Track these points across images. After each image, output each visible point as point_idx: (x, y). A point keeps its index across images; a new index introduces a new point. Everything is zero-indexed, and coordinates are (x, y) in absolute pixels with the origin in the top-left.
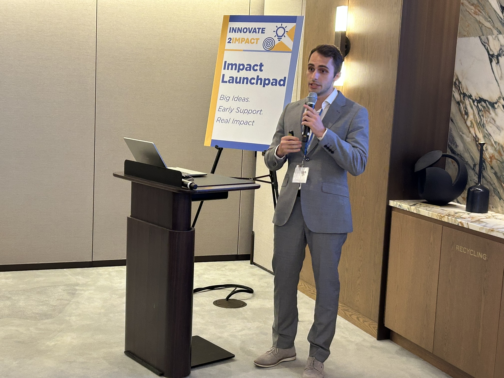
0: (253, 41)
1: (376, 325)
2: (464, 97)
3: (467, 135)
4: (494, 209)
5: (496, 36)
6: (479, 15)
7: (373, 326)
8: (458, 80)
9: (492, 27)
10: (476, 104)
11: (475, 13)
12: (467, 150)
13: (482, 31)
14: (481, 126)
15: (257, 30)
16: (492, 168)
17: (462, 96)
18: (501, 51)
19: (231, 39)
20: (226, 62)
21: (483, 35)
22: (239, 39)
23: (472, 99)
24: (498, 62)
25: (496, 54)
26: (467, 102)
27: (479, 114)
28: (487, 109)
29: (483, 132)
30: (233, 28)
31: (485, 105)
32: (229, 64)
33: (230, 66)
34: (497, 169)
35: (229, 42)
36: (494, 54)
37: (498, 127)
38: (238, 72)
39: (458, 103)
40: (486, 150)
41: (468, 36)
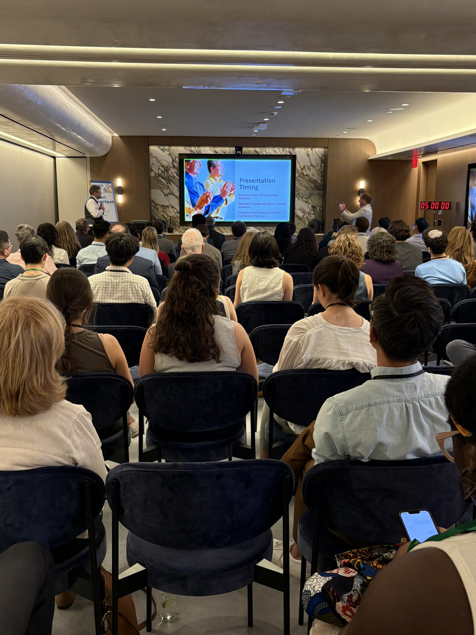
2: (156, 205)
3: (160, 215)
5: (166, 190)
8: (154, 200)
9: (163, 187)
10: (161, 206)
11: (157, 183)
21: (161, 189)
25: (167, 194)
27: (163, 209)
29: (165, 213)
31: (165, 207)
40: (167, 218)
41: (156, 189)
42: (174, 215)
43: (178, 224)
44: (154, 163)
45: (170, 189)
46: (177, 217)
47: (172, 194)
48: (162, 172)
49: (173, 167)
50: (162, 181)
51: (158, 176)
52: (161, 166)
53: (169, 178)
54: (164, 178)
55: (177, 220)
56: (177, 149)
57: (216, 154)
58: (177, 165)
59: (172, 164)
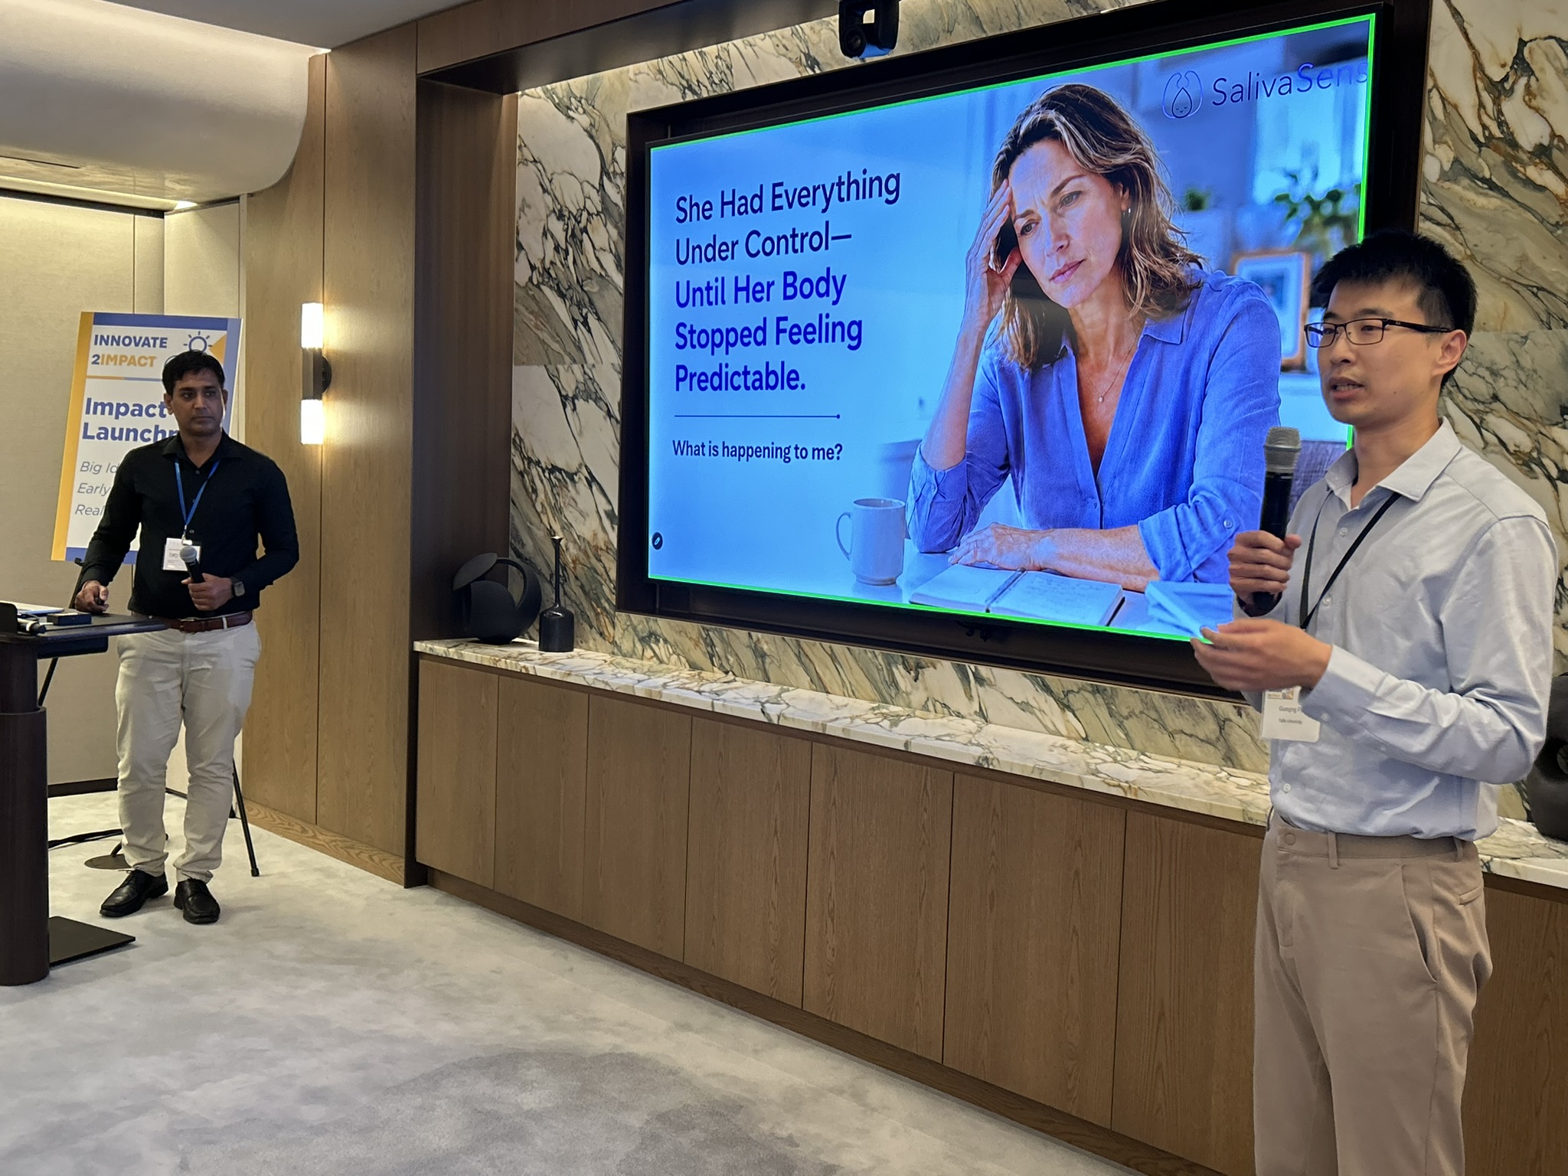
0: (143, 361)
1: (402, 863)
2: (529, 464)
3: (537, 528)
4: (584, 645)
5: (569, 367)
6: (542, 330)
7: (398, 865)
8: (519, 436)
9: (562, 352)
10: (547, 474)
11: (537, 327)
12: (539, 551)
13: (548, 357)
14: (558, 510)
15: (152, 342)
16: (577, 578)
17: (526, 463)
18: (577, 391)
19: (98, 357)
20: (89, 400)
21: (550, 363)
22: (116, 357)
23: (541, 467)
24: (574, 409)
25: (571, 395)
26: (534, 472)
27: (552, 491)
28: (563, 484)
29: (560, 520)
30: (102, 337)
31: (560, 477)
32: (96, 404)
33: (99, 408)
34: (584, 581)
35: (94, 363)
36: (567, 395)
37: (581, 513)
38: (117, 417)
39: (521, 474)
40: (567, 549)
41: (529, 363)
42: (595, 535)
43: (609, 592)
44: (528, 200)
45: (586, 363)
46: (605, 545)
47: (594, 396)
48: (558, 252)
49: (602, 212)
50: (554, 308)
51: (541, 281)
52: (554, 211)
53: (581, 287)
54: (564, 291)
55: (604, 567)
56: (623, 86)
57: (811, 73)
58: (619, 196)
59: (598, 191)
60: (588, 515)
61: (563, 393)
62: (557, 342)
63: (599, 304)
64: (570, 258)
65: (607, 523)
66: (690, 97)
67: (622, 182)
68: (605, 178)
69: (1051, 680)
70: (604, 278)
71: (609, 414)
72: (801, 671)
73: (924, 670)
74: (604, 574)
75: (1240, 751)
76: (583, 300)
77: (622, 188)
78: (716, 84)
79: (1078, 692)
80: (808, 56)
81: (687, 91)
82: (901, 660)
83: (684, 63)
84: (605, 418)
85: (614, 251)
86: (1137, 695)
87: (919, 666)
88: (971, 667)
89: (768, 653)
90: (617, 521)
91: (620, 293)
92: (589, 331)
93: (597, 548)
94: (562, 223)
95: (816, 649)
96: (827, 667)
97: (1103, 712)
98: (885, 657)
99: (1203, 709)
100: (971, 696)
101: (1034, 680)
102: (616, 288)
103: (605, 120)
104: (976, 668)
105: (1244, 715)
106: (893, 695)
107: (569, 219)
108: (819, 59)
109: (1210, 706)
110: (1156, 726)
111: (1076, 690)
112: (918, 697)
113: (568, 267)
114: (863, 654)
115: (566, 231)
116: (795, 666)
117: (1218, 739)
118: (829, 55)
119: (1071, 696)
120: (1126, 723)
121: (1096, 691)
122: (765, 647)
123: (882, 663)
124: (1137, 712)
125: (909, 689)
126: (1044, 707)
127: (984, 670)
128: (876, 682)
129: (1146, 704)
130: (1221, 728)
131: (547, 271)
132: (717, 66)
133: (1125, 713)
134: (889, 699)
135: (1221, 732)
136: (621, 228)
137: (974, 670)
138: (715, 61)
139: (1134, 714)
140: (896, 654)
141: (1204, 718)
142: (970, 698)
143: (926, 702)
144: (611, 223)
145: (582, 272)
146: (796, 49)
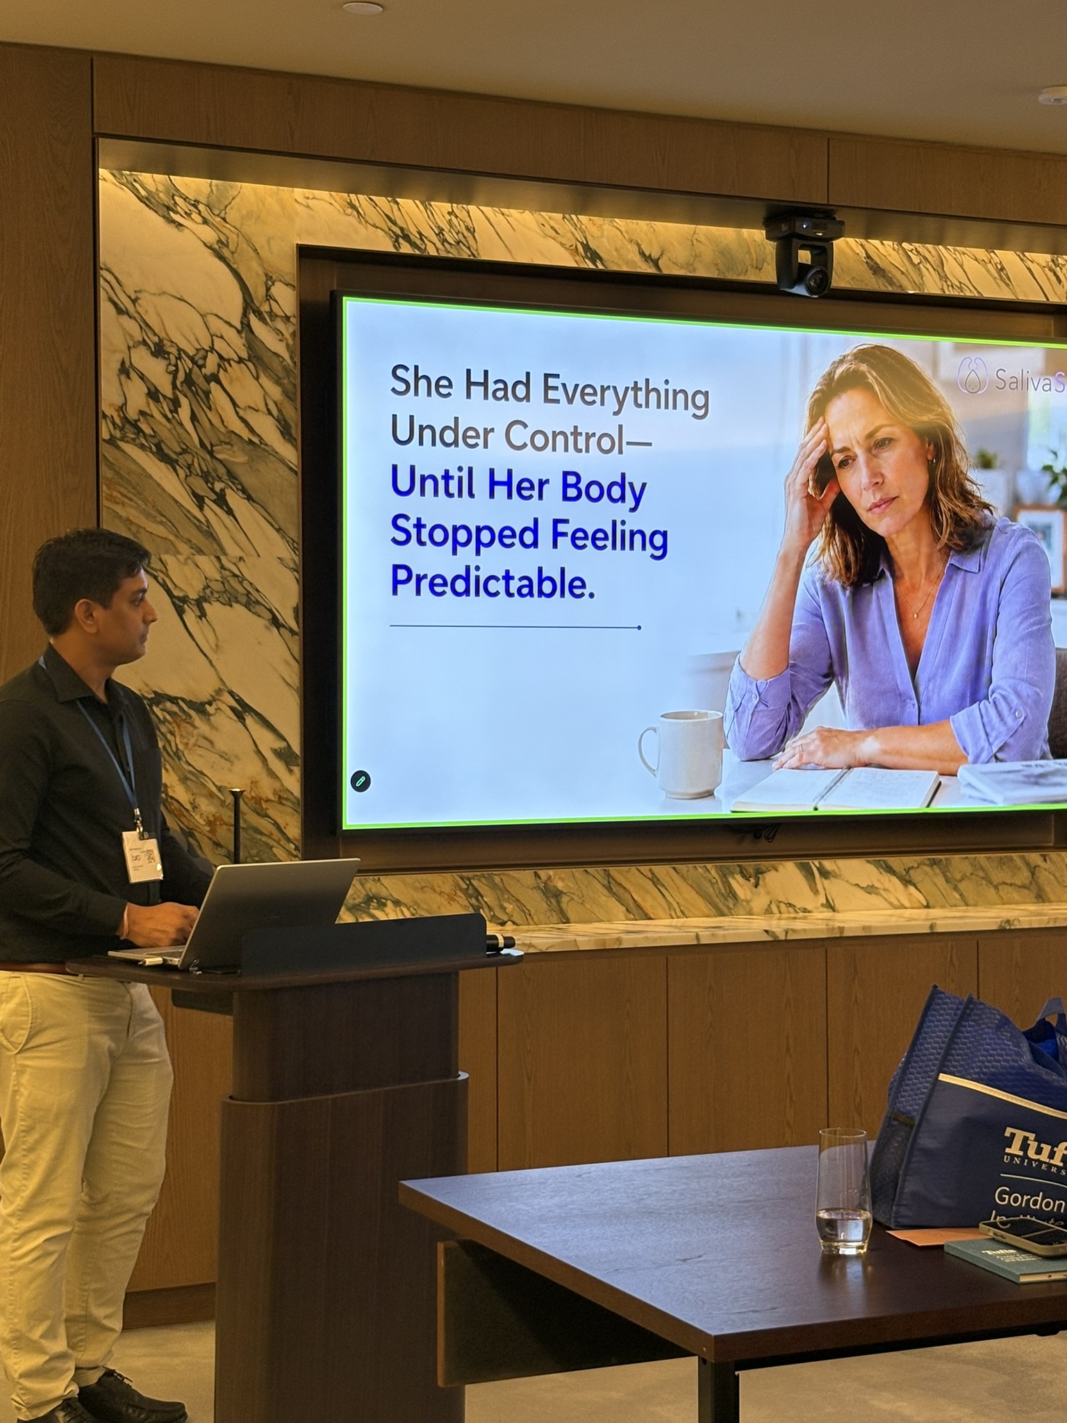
14: (171, 755)
16: (218, 845)
18: (208, 591)
24: (203, 615)
25: (193, 596)
28: (184, 717)
29: (177, 769)
31: (175, 709)
36: (188, 597)
37: (222, 755)
42: (254, 783)
45: (225, 554)
46: (275, 793)
47: (244, 600)
48: (157, 400)
49: (249, 360)
50: (150, 477)
51: (118, 434)
52: (144, 343)
53: (211, 453)
54: (174, 456)
55: (276, 824)
56: (283, 207)
57: (592, 266)
58: (284, 344)
59: (239, 332)
60: (237, 757)
61: (176, 593)
62: (161, 523)
63: (249, 480)
64: (184, 413)
65: (277, 766)
66: (406, 249)
67: (288, 330)
68: (252, 317)
69: (895, 862)
70: (256, 446)
71: (275, 622)
72: (613, 903)
73: (765, 875)
74: (275, 831)
75: (1047, 889)
76: (215, 470)
77: (287, 335)
78: (450, 244)
79: (918, 867)
80: (587, 247)
81: (401, 240)
82: (738, 869)
83: (395, 207)
84: (267, 628)
85: (275, 412)
86: (966, 860)
87: (759, 872)
88: (814, 864)
89: (565, 891)
90: (300, 761)
91: (291, 469)
92: (230, 512)
93: (258, 800)
94: (166, 362)
95: (632, 877)
96: (647, 892)
97: (940, 881)
98: (719, 869)
99: (1019, 862)
100: (817, 891)
101: (878, 865)
102: (282, 461)
103: (249, 242)
104: (820, 863)
105: (1048, 861)
106: (731, 906)
107: (179, 358)
108: (602, 255)
109: (1023, 858)
110: (984, 882)
111: (916, 866)
112: (760, 902)
113: (181, 424)
114: (692, 871)
115: (175, 374)
116: (604, 898)
117: (1031, 883)
118: (615, 253)
119: (912, 872)
120: (960, 886)
121: (933, 863)
122: (560, 885)
123: (717, 877)
124: (968, 874)
125: (749, 897)
126: (888, 885)
127: (828, 864)
128: (710, 896)
129: (975, 866)
130: (1033, 874)
131: (135, 425)
132: (450, 222)
133: (958, 876)
134: (725, 910)
135: (1033, 877)
136: (289, 387)
137: (818, 865)
138: (448, 217)
139: (966, 877)
140: (733, 865)
141: (1019, 869)
142: (816, 892)
143: (769, 905)
144: (269, 377)
145: (211, 434)
146: (570, 235)
